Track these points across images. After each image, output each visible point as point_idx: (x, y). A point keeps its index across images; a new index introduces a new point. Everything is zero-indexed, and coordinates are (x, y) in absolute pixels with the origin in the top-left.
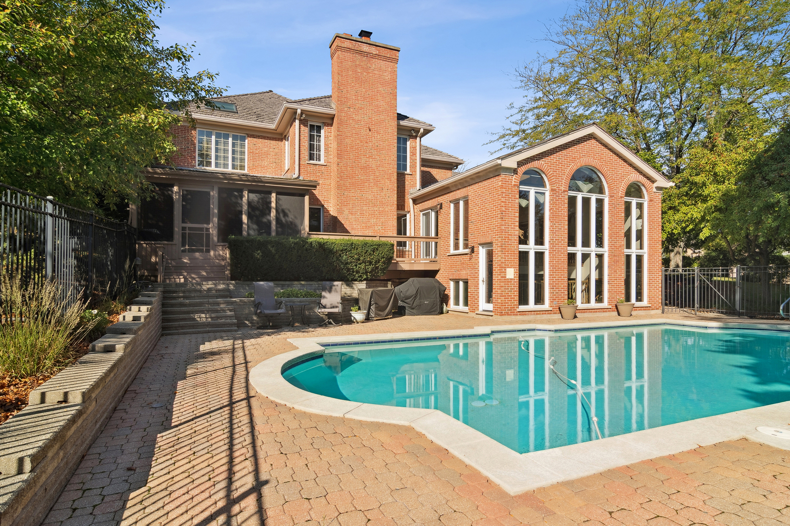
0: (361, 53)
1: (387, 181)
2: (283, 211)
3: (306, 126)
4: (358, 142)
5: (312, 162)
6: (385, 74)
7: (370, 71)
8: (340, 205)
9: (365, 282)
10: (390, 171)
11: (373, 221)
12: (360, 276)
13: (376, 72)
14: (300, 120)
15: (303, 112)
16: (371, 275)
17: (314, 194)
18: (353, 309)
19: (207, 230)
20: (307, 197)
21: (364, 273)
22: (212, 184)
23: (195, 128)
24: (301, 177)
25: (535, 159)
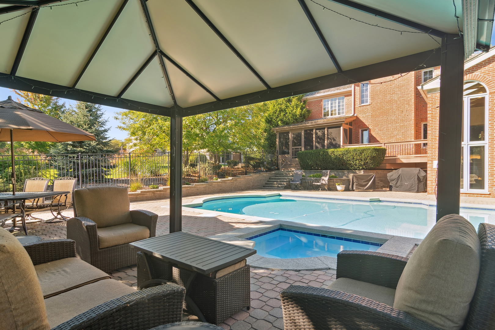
1: (406, 105)
2: (333, 138)
5: (363, 105)
8: (373, 126)
9: (363, 170)
10: (408, 99)
11: (395, 133)
12: (358, 167)
16: (365, 167)
17: (363, 122)
18: (336, 184)
19: (301, 149)
20: (342, 128)
21: (360, 166)
22: (301, 129)
23: (322, 100)
24: (355, 115)
25: (467, 73)
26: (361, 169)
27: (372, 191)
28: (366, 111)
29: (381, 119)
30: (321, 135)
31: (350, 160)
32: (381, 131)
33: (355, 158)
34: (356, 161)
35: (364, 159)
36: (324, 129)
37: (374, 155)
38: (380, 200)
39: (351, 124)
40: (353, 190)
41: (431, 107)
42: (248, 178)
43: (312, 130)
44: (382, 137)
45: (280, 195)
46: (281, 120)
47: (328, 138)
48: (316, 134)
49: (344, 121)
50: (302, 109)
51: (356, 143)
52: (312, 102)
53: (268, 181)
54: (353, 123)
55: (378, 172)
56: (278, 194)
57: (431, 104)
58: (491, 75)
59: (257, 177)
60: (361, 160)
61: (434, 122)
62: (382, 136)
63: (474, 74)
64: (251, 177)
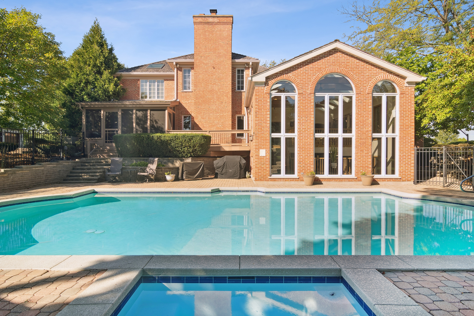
0: (208, 23)
1: (225, 97)
2: (155, 121)
3: (181, 71)
4: (207, 76)
5: (185, 91)
6: (224, 33)
7: (214, 33)
8: (196, 114)
9: (191, 158)
10: (227, 91)
11: (216, 122)
12: (186, 155)
13: (218, 33)
14: (177, 68)
15: (177, 64)
16: (193, 154)
17: (186, 109)
18: (166, 173)
19: (117, 131)
20: (166, 111)
21: (188, 153)
22: (118, 108)
23: (139, 79)
24: (178, 100)
25: (284, 73)
26: (190, 157)
27: (201, 180)
28: (188, 97)
29: (204, 107)
30: (142, 117)
31: (178, 147)
32: (203, 119)
33: (184, 144)
34: (184, 148)
35: (193, 146)
36: (147, 110)
37: (203, 142)
39: (174, 108)
40: (183, 180)
41: (258, 99)
43: (132, 111)
44: (205, 125)
45: (95, 192)
46: (88, 95)
47: (151, 120)
48: (136, 113)
49: (169, 105)
50: (116, 85)
51: (179, 129)
52: (127, 80)
53: (71, 172)
54: (176, 108)
55: (204, 160)
56: (93, 191)
57: (258, 96)
58: (299, 79)
60: (190, 147)
61: (261, 113)
64: (43, 168)
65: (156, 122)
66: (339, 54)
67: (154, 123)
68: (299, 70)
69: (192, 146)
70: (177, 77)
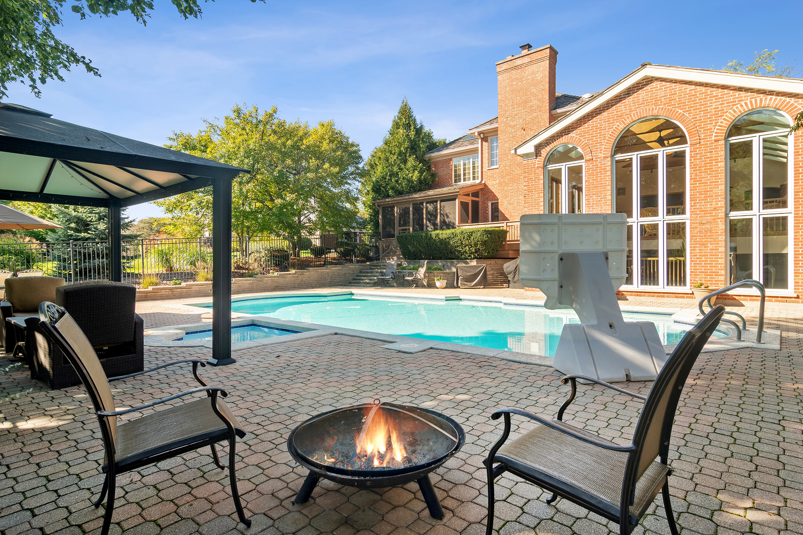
0: (516, 68)
2: (447, 215)
3: (486, 142)
4: (514, 143)
5: (492, 167)
6: (538, 75)
7: (523, 79)
8: (501, 198)
9: (475, 260)
12: (469, 256)
13: (529, 78)
14: (482, 138)
15: (479, 133)
16: (478, 255)
17: (493, 192)
18: (435, 278)
19: (409, 229)
20: (457, 200)
21: (471, 253)
22: (408, 202)
23: (451, 159)
24: (483, 182)
25: (563, 134)
26: (474, 259)
27: (483, 288)
28: (496, 176)
29: (511, 188)
30: (433, 211)
31: (458, 246)
32: (510, 204)
33: (463, 243)
34: (465, 247)
35: (475, 245)
36: (436, 202)
37: (485, 239)
38: (461, 298)
39: (476, 194)
40: (458, 287)
41: (528, 177)
42: (322, 271)
43: (422, 204)
44: (513, 214)
45: (352, 294)
46: (393, 188)
47: (441, 214)
48: (427, 208)
49: (458, 192)
50: (421, 172)
51: (484, 221)
52: (439, 162)
53: (357, 276)
54: (480, 193)
55: (497, 262)
56: (350, 293)
57: (527, 173)
58: (586, 138)
59: (339, 270)
60: (471, 245)
61: (531, 196)
62: (512, 211)
63: (569, 135)
64: (328, 270)
65: (448, 217)
66: (654, 84)
67: (446, 217)
68: (586, 125)
69: (472, 244)
70: (482, 150)
